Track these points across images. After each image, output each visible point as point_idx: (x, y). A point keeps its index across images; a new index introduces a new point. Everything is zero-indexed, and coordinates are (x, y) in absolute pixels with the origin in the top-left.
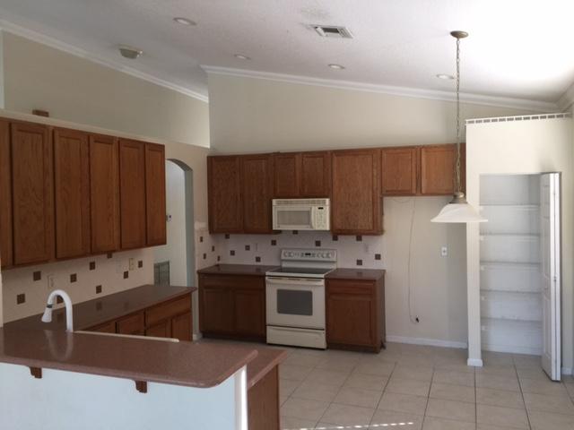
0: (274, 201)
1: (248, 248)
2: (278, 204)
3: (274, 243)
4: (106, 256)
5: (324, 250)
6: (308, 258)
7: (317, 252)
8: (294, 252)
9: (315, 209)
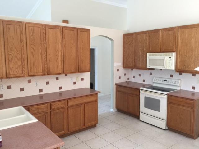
0: (148, 54)
1: (140, 75)
2: (150, 55)
3: (151, 74)
4: (64, 75)
5: (174, 79)
6: (165, 83)
7: (170, 80)
8: (159, 79)
9: (166, 58)
